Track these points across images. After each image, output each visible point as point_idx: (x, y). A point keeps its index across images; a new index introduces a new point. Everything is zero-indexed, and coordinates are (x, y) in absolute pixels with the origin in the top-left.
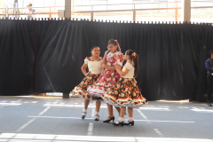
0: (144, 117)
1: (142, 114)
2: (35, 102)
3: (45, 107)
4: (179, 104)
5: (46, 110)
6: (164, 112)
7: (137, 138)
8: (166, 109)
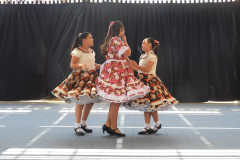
0: (189, 123)
1: (185, 120)
2: (48, 108)
3: (61, 114)
4: (233, 105)
5: (62, 118)
6: (213, 116)
7: (180, 151)
8: (216, 112)
